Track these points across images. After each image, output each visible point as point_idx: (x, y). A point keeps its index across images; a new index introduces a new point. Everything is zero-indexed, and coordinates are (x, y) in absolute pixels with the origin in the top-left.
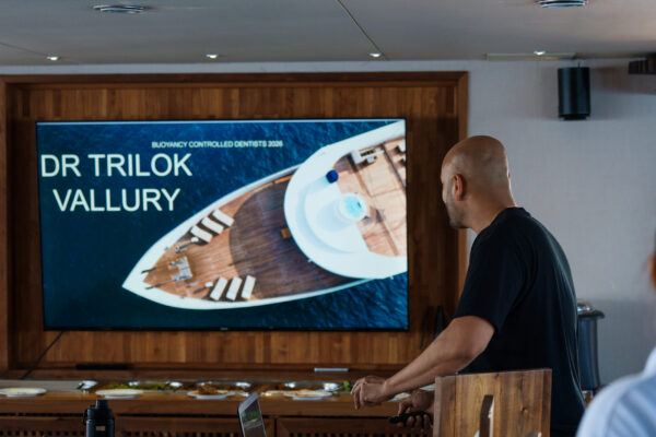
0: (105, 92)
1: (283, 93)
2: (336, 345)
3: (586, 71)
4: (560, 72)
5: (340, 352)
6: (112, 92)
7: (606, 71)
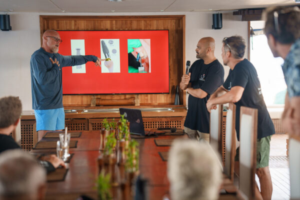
0: (73, 21)
1: (129, 22)
2: (146, 98)
3: (221, 14)
4: (214, 15)
5: (147, 100)
6: (75, 21)
7: (226, 14)
